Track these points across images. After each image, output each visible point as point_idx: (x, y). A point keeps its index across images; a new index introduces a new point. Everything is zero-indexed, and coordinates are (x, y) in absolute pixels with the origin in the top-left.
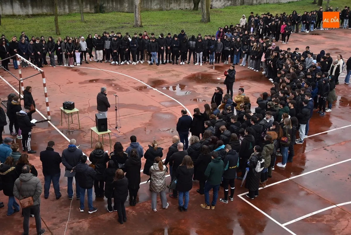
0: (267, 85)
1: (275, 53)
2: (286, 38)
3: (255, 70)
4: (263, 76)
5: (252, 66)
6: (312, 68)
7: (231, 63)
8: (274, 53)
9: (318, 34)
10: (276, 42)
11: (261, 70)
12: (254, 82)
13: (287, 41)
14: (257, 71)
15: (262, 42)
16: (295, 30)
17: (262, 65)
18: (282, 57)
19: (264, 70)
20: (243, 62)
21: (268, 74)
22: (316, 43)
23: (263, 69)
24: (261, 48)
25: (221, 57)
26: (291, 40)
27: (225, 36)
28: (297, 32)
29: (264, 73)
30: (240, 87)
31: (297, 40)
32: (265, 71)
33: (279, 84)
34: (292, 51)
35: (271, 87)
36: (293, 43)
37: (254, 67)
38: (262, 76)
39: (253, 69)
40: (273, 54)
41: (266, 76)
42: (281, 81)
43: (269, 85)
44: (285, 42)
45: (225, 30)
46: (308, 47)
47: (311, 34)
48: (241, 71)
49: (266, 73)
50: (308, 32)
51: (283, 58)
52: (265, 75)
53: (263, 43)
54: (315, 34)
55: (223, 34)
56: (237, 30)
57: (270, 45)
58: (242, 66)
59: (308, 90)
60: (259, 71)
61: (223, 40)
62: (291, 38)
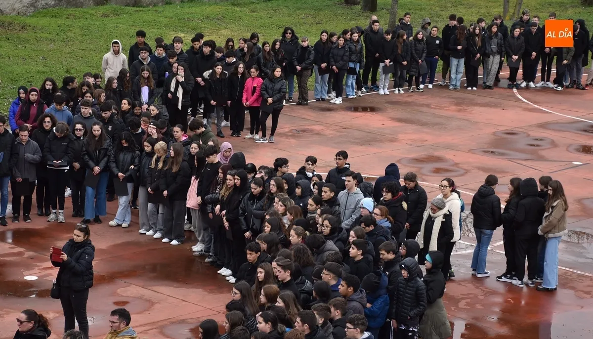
0: (211, 292)
1: (233, 175)
2: (269, 122)
3: (165, 240)
4: (197, 259)
5: (155, 224)
6: (363, 225)
7: (73, 216)
8: (229, 177)
9: (372, 110)
10: (235, 139)
11: (188, 238)
12: (166, 285)
13: (272, 134)
14: (174, 242)
15: (184, 138)
16: (296, 95)
17: (190, 219)
18: (259, 189)
19: (200, 239)
20: (119, 210)
21: (216, 254)
22: (371, 139)
23: (197, 234)
24: (180, 159)
25: (34, 196)
26: (287, 130)
27: (48, 119)
28: (303, 101)
29: (198, 248)
30: (116, 303)
31: (304, 131)
32: (203, 241)
33: (254, 286)
34: (292, 169)
35: (227, 298)
36: (293, 141)
37: (160, 229)
38: (191, 259)
39: (158, 235)
40: (225, 179)
41: (207, 260)
42: (261, 275)
43: (221, 293)
44: (264, 136)
45: (47, 96)
46: (343, 155)
47: (349, 109)
48: (114, 246)
49: (207, 250)
50: (339, 101)
51: (262, 194)
52: (202, 256)
53: (187, 144)
54: (365, 109)
55: (41, 110)
56: (88, 95)
57: (215, 150)
58: (119, 225)
59: (354, 304)
60: (182, 242)
61: (38, 133)
62: (284, 124)
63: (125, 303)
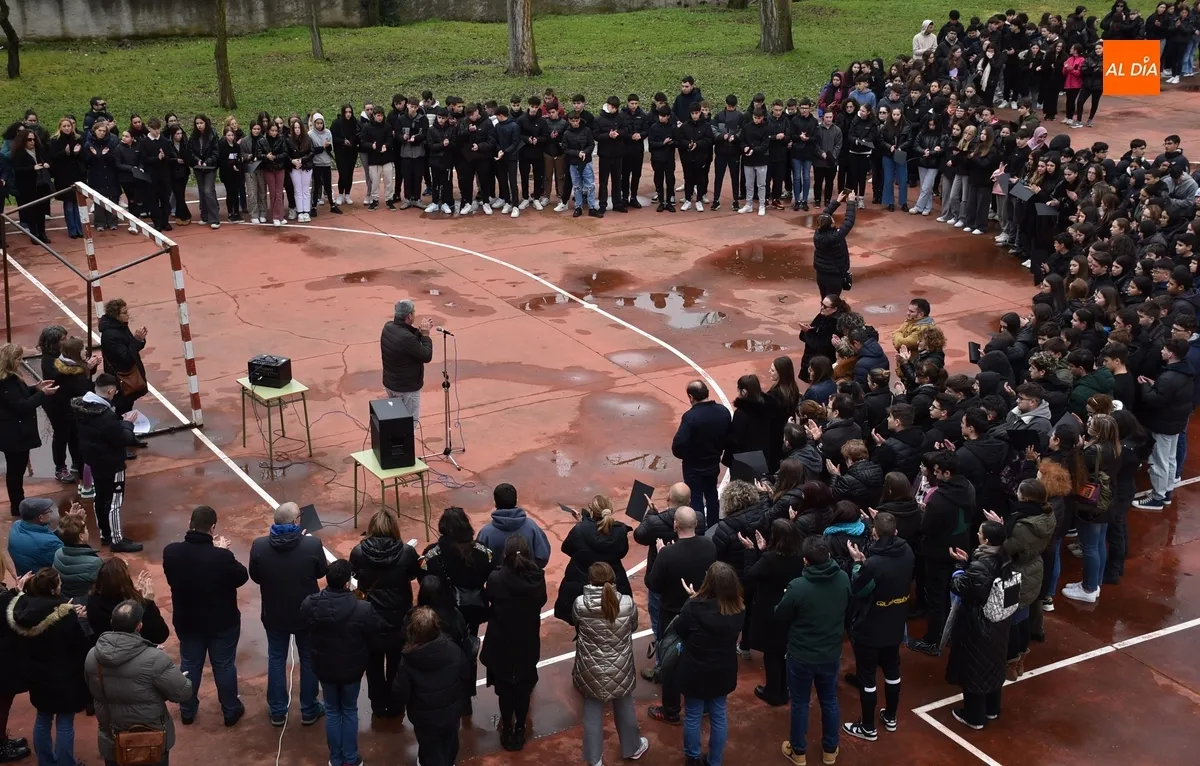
0: (1015, 284)
1: (1046, 162)
2: (1088, 105)
3: (967, 229)
4: (1001, 251)
5: (957, 213)
7: (873, 202)
8: (1040, 163)
10: (1048, 122)
11: (992, 228)
12: (966, 276)
13: (1091, 117)
14: (977, 232)
15: (994, 122)
17: (995, 209)
18: (1074, 175)
19: (1004, 228)
20: (920, 198)
21: (1020, 245)
23: (1002, 224)
24: (991, 144)
25: (836, 182)
26: (1108, 113)
27: (850, 104)
29: (1001, 238)
30: (915, 292)
31: (1127, 114)
32: (1007, 232)
33: (1066, 279)
34: (1114, 155)
35: (1034, 291)
36: (1116, 125)
37: (962, 218)
38: (994, 250)
39: (959, 224)
40: (1036, 165)
41: (1011, 251)
42: (1074, 266)
43: (1026, 285)
44: (1079, 119)
46: (1174, 139)
47: (1187, 89)
48: (916, 234)
49: (1012, 241)
50: (1175, 80)
51: (1076, 181)
52: (1006, 246)
53: (998, 127)
56: (898, 78)
57: (1029, 134)
58: (919, 213)
59: (1184, 303)
60: (984, 232)
61: (844, 119)
63: (922, 292)
